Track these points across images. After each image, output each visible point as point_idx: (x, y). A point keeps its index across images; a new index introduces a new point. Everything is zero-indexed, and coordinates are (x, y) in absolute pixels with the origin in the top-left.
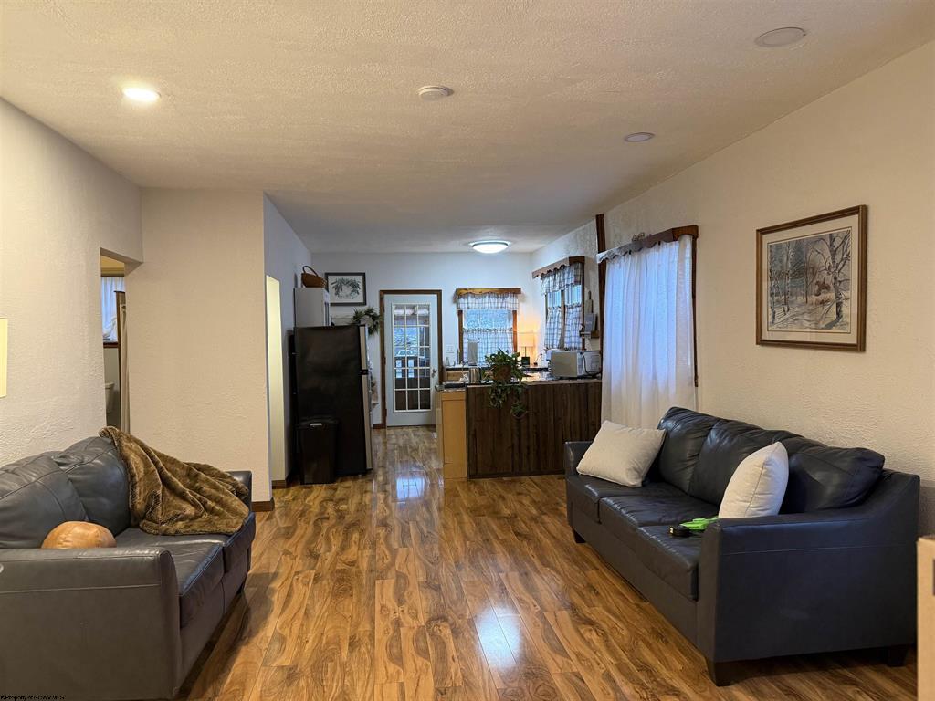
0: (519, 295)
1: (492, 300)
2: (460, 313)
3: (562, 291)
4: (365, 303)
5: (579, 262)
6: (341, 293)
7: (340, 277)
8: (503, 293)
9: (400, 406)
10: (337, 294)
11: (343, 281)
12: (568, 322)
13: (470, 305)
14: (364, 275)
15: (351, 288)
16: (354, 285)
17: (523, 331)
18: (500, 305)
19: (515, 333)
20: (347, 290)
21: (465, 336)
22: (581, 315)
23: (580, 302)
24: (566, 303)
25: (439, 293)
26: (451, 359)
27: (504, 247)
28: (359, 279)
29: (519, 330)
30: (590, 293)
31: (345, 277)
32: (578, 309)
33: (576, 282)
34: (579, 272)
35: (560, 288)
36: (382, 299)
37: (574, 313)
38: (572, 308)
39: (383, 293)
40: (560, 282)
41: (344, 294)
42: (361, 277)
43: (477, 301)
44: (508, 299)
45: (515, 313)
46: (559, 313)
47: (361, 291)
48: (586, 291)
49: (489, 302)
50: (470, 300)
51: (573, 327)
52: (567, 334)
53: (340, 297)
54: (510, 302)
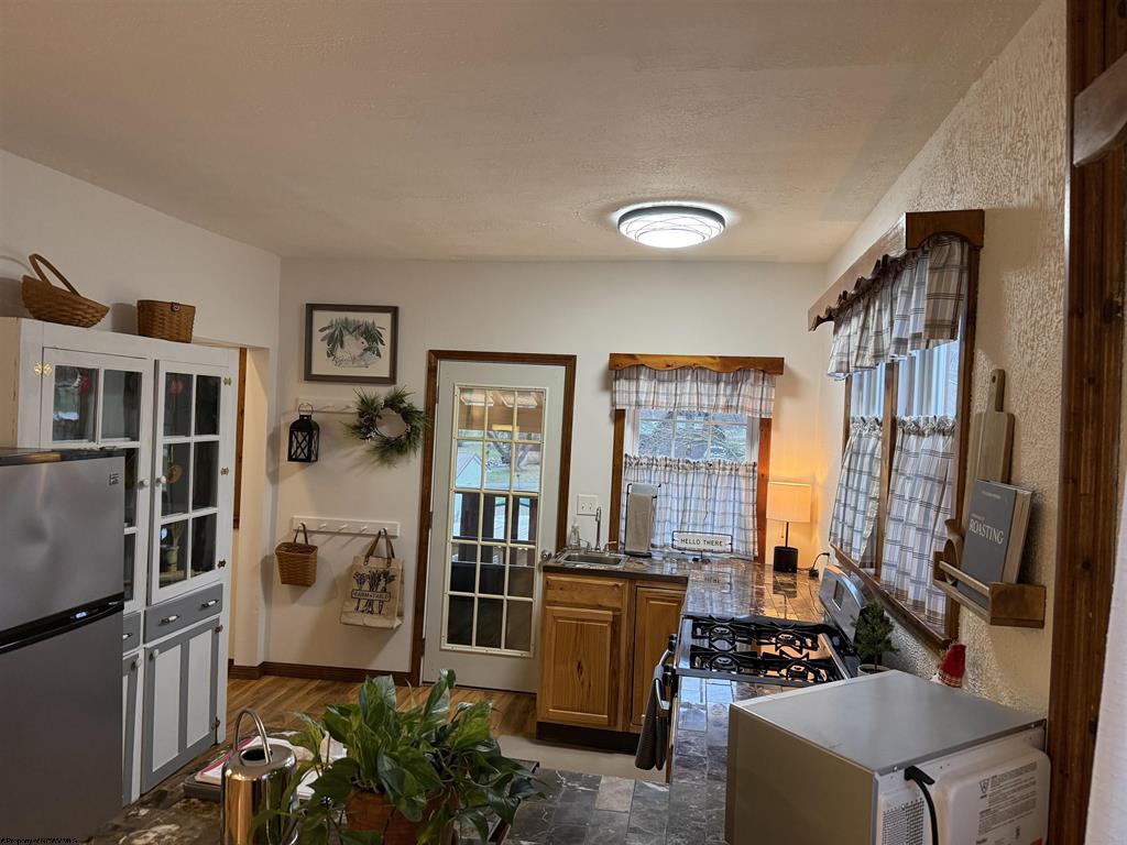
0: (778, 378)
1: (704, 388)
2: (619, 416)
3: (892, 368)
4: (392, 380)
5: (953, 235)
6: (339, 352)
7: (341, 315)
8: (735, 369)
9: (458, 634)
10: (331, 354)
11: (346, 325)
12: (903, 486)
13: (643, 397)
14: (394, 311)
15: (363, 343)
16: (371, 336)
17: (784, 474)
18: (722, 401)
19: (763, 481)
20: (354, 345)
21: (629, 476)
22: (952, 474)
23: (951, 413)
24: (901, 414)
25: (569, 362)
26: (588, 529)
27: (711, 228)
28: (383, 322)
29: (774, 471)
30: (1001, 379)
31: (352, 316)
32: (941, 444)
33: (936, 329)
34: (953, 282)
35: (878, 355)
36: (432, 372)
37: (926, 454)
38: (920, 433)
39: (437, 356)
40: (878, 333)
41: (347, 356)
42: (388, 317)
43: (662, 388)
44: (746, 389)
45: (766, 425)
46: (874, 443)
47: (385, 350)
48: (984, 369)
49: (689, 392)
50: (644, 385)
51: (916, 514)
52: (892, 531)
53: (338, 362)
54: (752, 396)
